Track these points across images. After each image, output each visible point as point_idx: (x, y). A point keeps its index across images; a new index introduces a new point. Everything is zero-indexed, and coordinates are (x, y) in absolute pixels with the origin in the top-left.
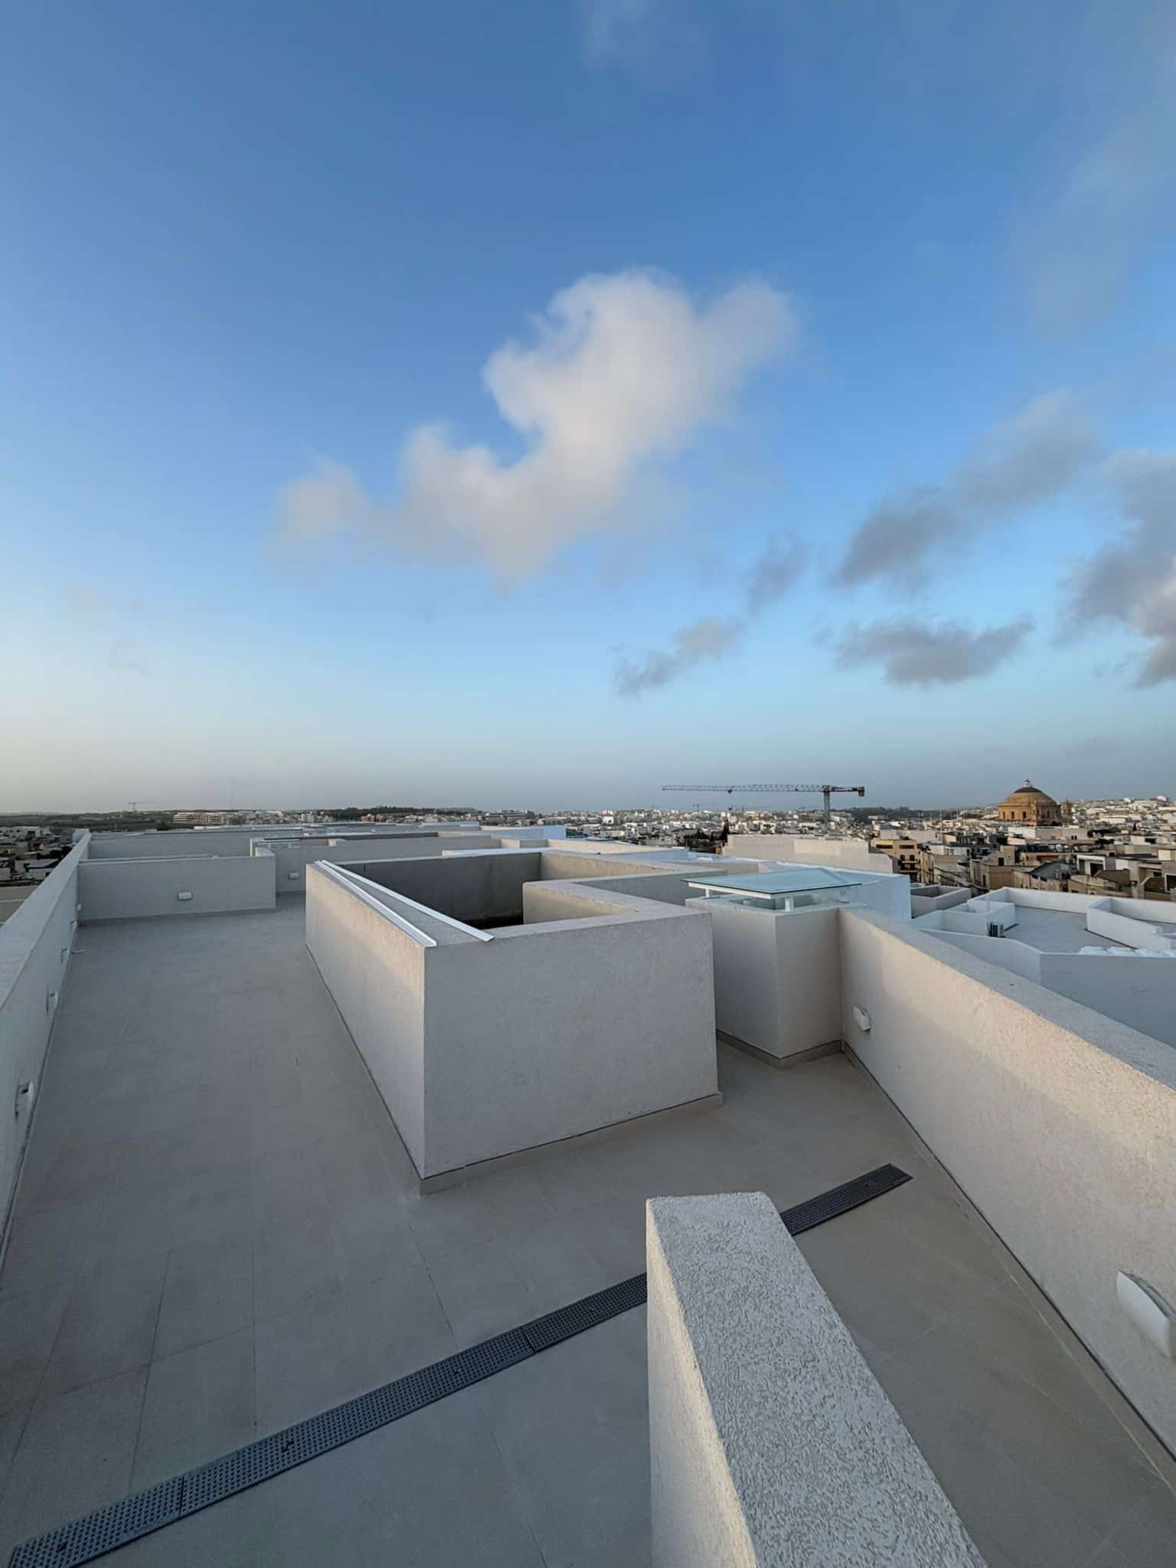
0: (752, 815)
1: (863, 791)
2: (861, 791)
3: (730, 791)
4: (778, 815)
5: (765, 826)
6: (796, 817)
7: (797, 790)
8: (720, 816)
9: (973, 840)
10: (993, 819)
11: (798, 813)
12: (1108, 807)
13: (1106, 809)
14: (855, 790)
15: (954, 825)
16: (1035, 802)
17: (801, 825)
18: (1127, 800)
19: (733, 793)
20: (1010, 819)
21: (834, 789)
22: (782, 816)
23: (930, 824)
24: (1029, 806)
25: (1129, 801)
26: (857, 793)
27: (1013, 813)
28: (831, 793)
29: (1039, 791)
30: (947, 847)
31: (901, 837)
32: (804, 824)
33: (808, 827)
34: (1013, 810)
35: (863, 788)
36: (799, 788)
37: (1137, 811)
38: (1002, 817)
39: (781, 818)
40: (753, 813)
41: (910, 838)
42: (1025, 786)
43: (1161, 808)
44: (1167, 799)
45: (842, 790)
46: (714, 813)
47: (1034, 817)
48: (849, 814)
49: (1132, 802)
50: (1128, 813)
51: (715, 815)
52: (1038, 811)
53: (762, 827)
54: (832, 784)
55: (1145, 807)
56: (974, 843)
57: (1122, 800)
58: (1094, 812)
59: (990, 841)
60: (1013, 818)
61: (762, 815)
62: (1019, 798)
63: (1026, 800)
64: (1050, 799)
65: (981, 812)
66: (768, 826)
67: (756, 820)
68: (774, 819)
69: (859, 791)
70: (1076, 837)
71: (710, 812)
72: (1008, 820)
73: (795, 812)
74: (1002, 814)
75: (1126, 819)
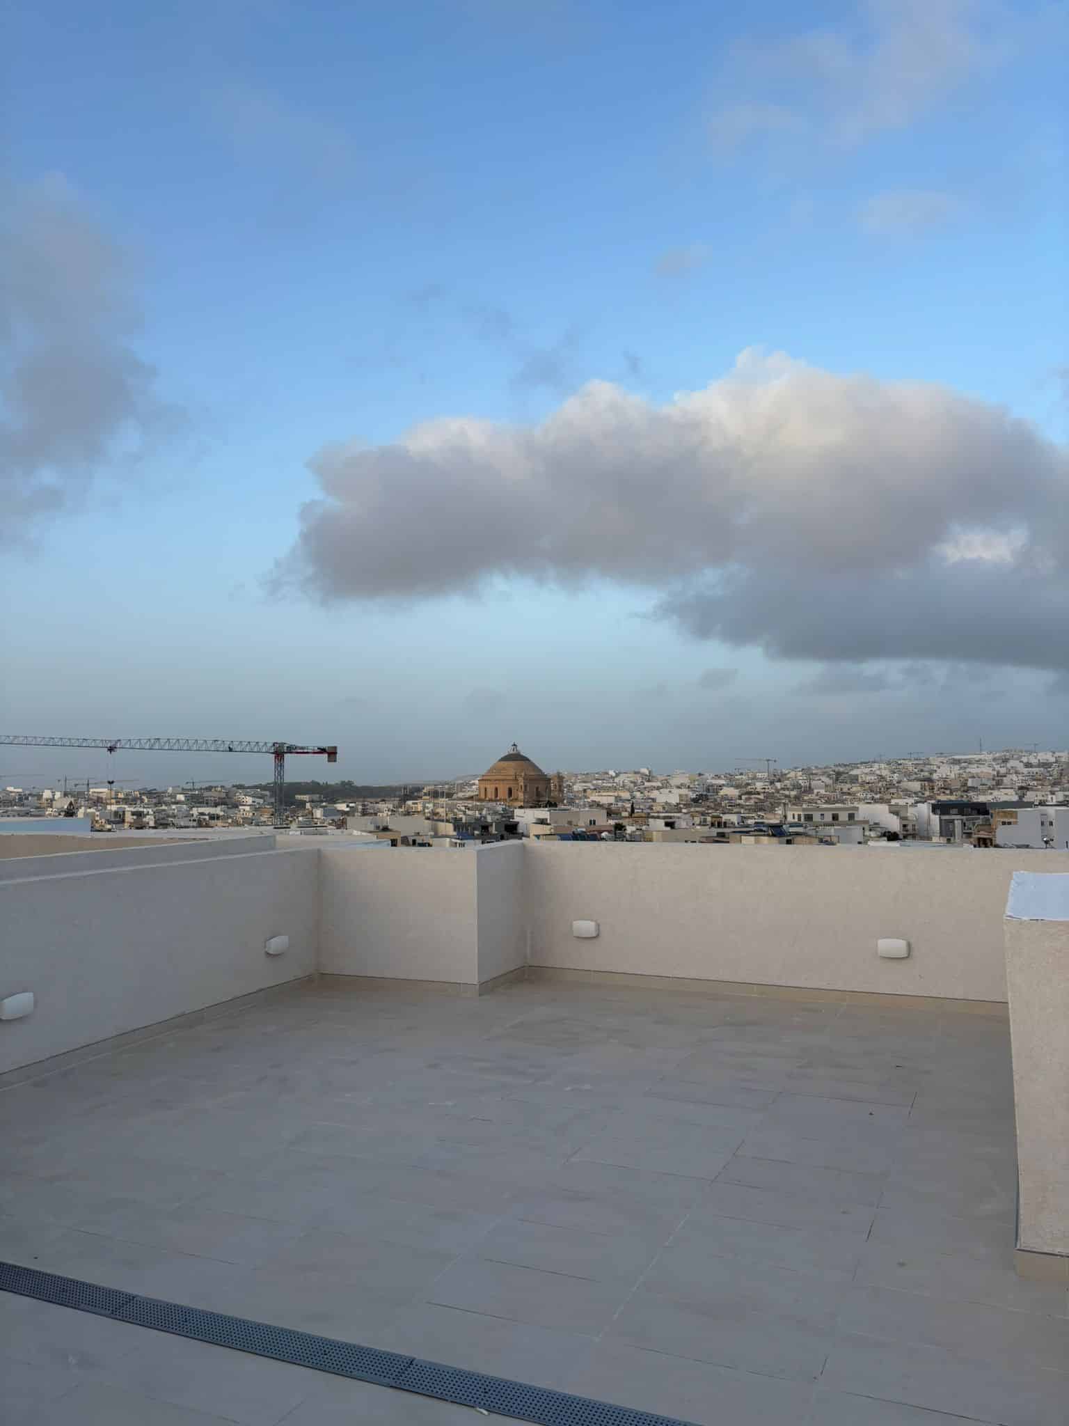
0: (104, 796)
1: (335, 753)
2: (332, 753)
3: (111, 749)
4: (150, 794)
5: (133, 814)
6: (181, 797)
7: (231, 750)
8: (39, 797)
9: (474, 829)
10: (471, 798)
11: (183, 791)
12: (595, 782)
13: (593, 785)
14: (322, 751)
15: (424, 807)
16: (523, 774)
17: (195, 811)
18: (612, 773)
19: (118, 752)
20: (493, 797)
21: (291, 750)
22: (156, 797)
23: (391, 806)
24: (516, 780)
25: (614, 775)
26: (325, 756)
27: (496, 789)
28: (286, 756)
29: (525, 759)
30: (453, 840)
31: (378, 827)
32: (201, 810)
33: (209, 814)
34: (497, 786)
35: (335, 748)
36: (235, 746)
37: (624, 786)
38: (483, 796)
39: (154, 801)
40: (104, 791)
41: (389, 827)
42: (512, 752)
43: (647, 784)
44: (650, 772)
45: (303, 751)
46: (27, 792)
47: (521, 796)
48: (267, 793)
49: (617, 775)
50: (615, 789)
51: (30, 795)
52: (526, 786)
53: (129, 818)
54: (290, 741)
55: (632, 782)
56: (476, 832)
57: (607, 773)
58: (581, 789)
59: (496, 830)
60: (496, 796)
61: (121, 796)
62: (504, 769)
63: (512, 772)
64: (540, 770)
65: (449, 789)
66: (139, 815)
67: (111, 804)
68: (142, 801)
69: (330, 754)
70: (594, 821)
71: (20, 790)
72: (491, 800)
73: (180, 790)
74: (483, 791)
75: (616, 797)
